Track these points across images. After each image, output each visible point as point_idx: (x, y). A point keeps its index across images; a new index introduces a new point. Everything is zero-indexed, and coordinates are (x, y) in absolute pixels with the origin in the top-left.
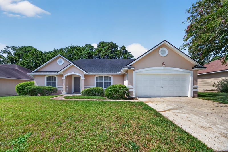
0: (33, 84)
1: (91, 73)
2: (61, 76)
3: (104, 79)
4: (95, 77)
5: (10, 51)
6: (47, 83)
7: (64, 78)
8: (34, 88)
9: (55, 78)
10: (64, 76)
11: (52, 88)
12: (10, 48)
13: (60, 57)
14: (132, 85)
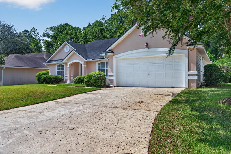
0: (47, 73)
1: (91, 60)
2: (66, 64)
3: (105, 65)
4: (97, 63)
5: (49, 33)
6: (58, 72)
7: (68, 66)
8: (45, 77)
9: (63, 66)
10: (68, 64)
11: (58, 77)
12: (49, 29)
13: (66, 44)
14: (113, 72)
